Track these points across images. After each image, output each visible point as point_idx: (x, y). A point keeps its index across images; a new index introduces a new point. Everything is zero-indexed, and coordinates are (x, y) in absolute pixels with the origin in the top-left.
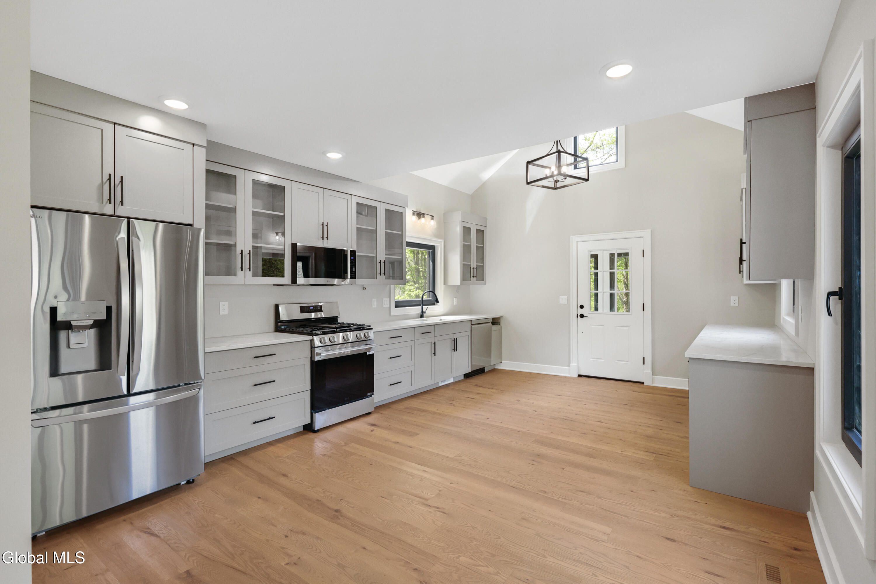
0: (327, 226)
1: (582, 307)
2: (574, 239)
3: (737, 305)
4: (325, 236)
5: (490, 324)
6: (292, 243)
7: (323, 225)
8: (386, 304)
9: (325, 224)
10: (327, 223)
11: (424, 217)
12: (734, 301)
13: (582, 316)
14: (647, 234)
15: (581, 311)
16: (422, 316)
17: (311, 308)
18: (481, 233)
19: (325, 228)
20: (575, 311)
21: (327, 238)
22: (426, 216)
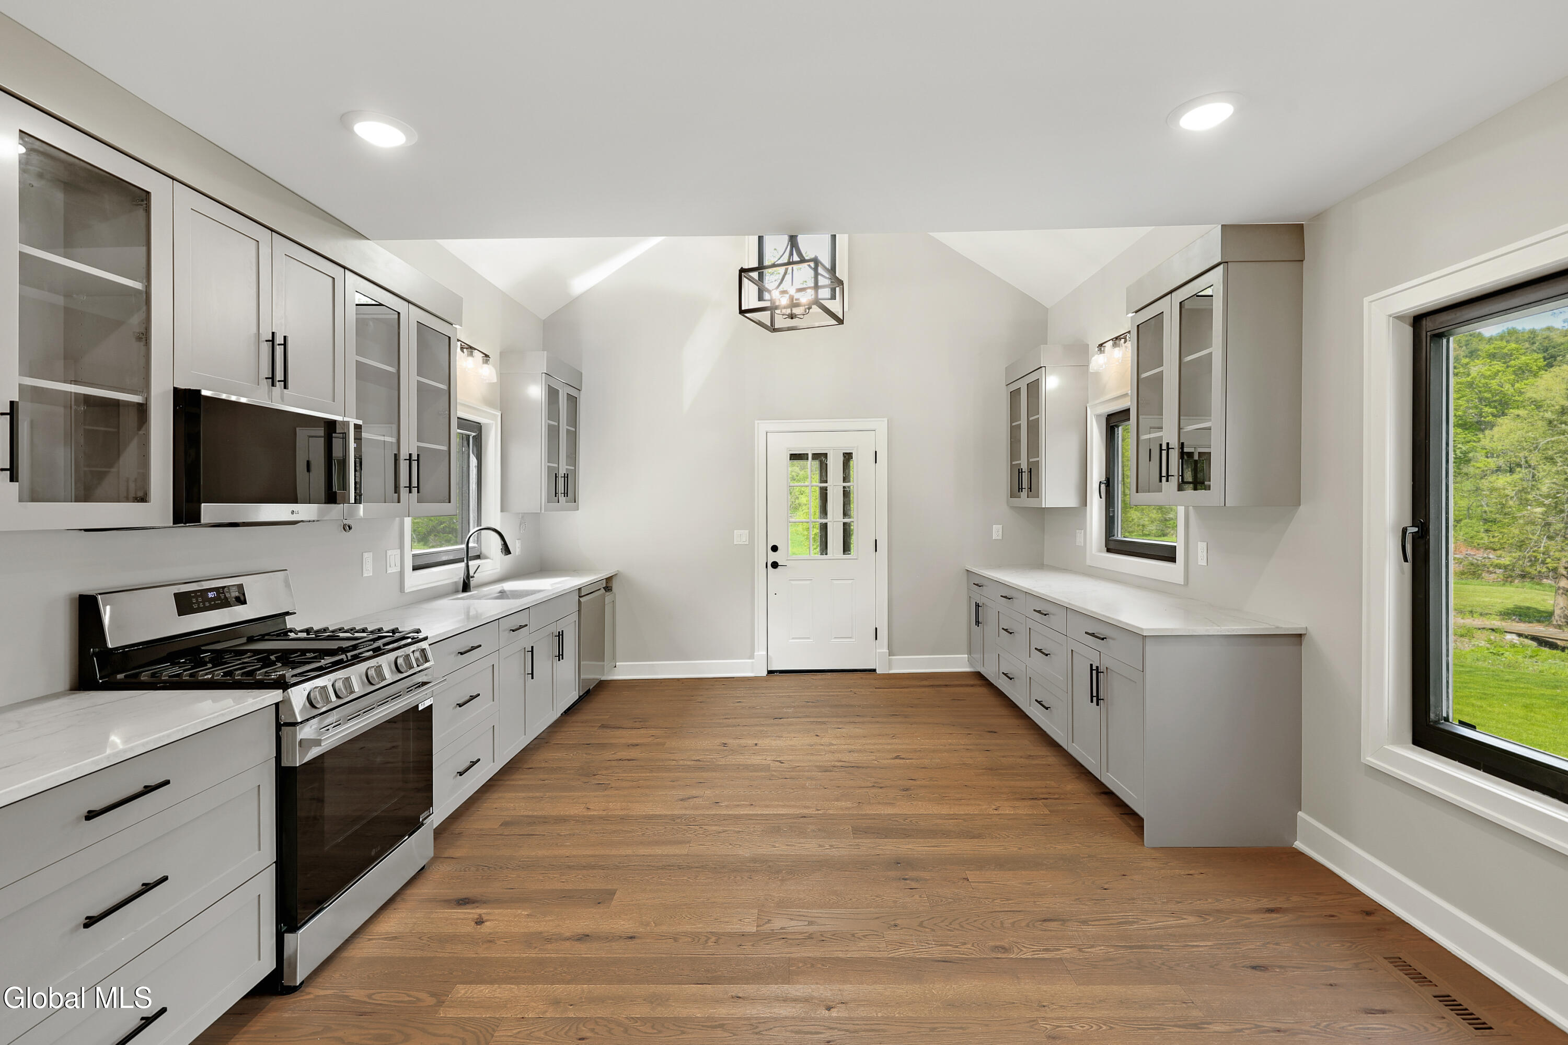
0: (285, 344)
1: (775, 549)
2: (762, 427)
3: (1000, 538)
4: (279, 375)
5: (603, 591)
6: (175, 389)
7: (273, 341)
8: (393, 565)
9: (279, 340)
10: (285, 337)
11: (471, 354)
12: (997, 532)
13: (775, 565)
14: (881, 426)
15: (773, 557)
16: (466, 587)
17: (211, 595)
18: (573, 401)
19: (279, 350)
20: (762, 555)
21: (285, 381)
22: (476, 353)
